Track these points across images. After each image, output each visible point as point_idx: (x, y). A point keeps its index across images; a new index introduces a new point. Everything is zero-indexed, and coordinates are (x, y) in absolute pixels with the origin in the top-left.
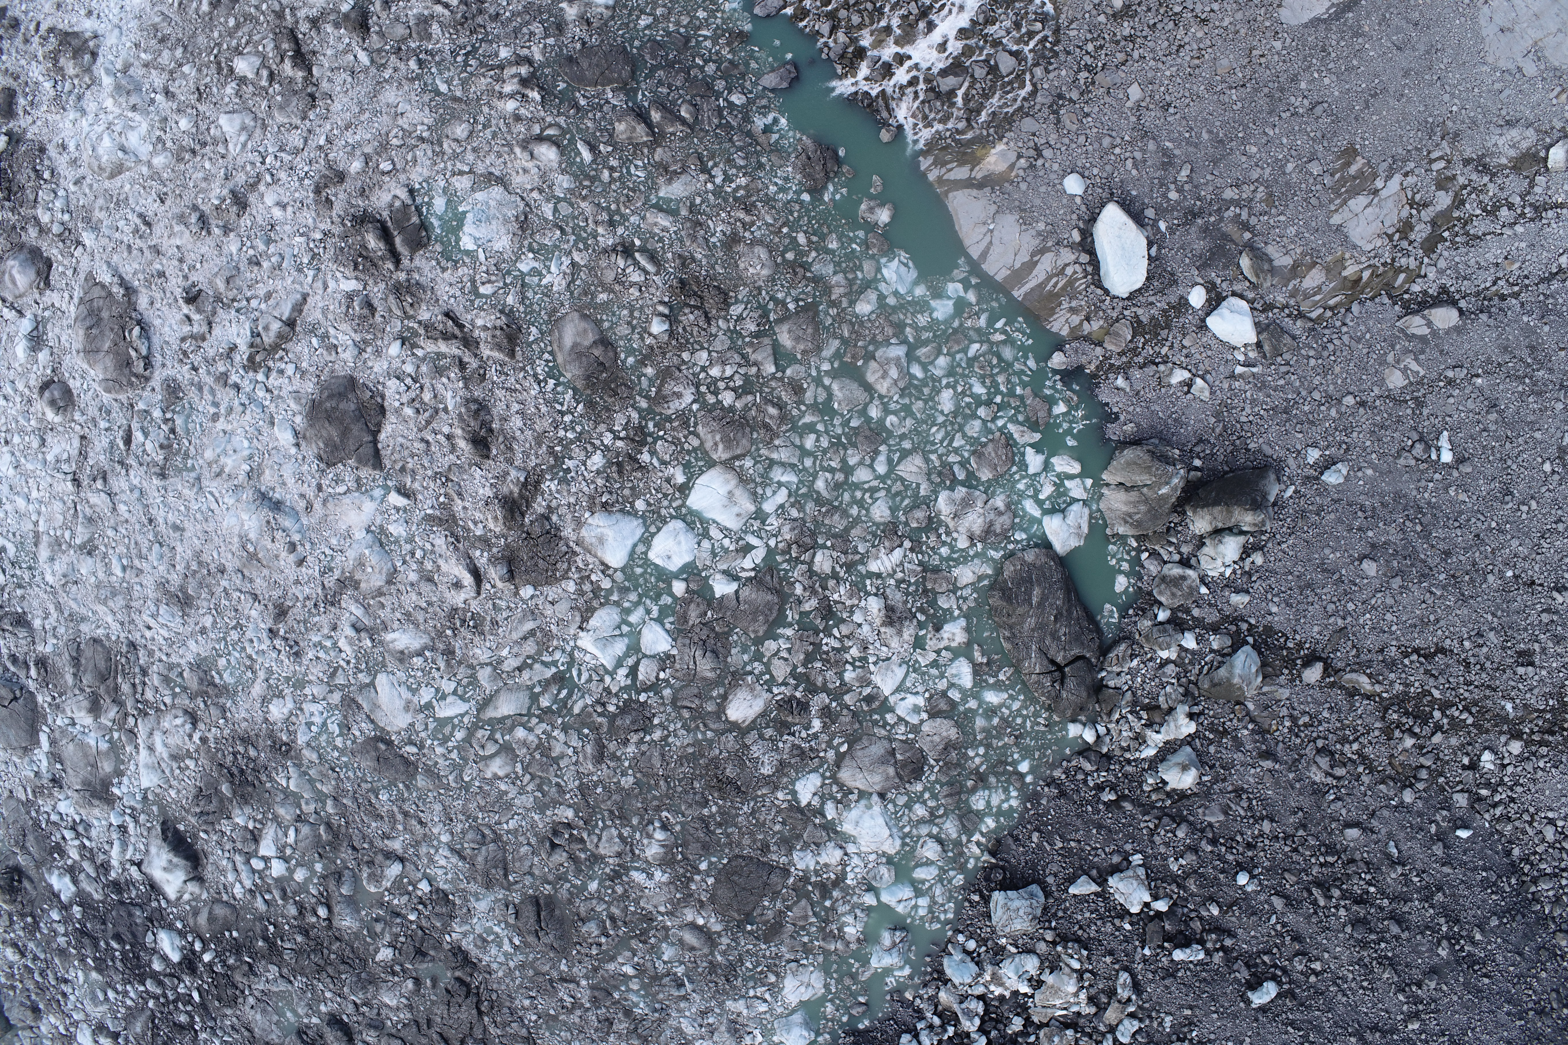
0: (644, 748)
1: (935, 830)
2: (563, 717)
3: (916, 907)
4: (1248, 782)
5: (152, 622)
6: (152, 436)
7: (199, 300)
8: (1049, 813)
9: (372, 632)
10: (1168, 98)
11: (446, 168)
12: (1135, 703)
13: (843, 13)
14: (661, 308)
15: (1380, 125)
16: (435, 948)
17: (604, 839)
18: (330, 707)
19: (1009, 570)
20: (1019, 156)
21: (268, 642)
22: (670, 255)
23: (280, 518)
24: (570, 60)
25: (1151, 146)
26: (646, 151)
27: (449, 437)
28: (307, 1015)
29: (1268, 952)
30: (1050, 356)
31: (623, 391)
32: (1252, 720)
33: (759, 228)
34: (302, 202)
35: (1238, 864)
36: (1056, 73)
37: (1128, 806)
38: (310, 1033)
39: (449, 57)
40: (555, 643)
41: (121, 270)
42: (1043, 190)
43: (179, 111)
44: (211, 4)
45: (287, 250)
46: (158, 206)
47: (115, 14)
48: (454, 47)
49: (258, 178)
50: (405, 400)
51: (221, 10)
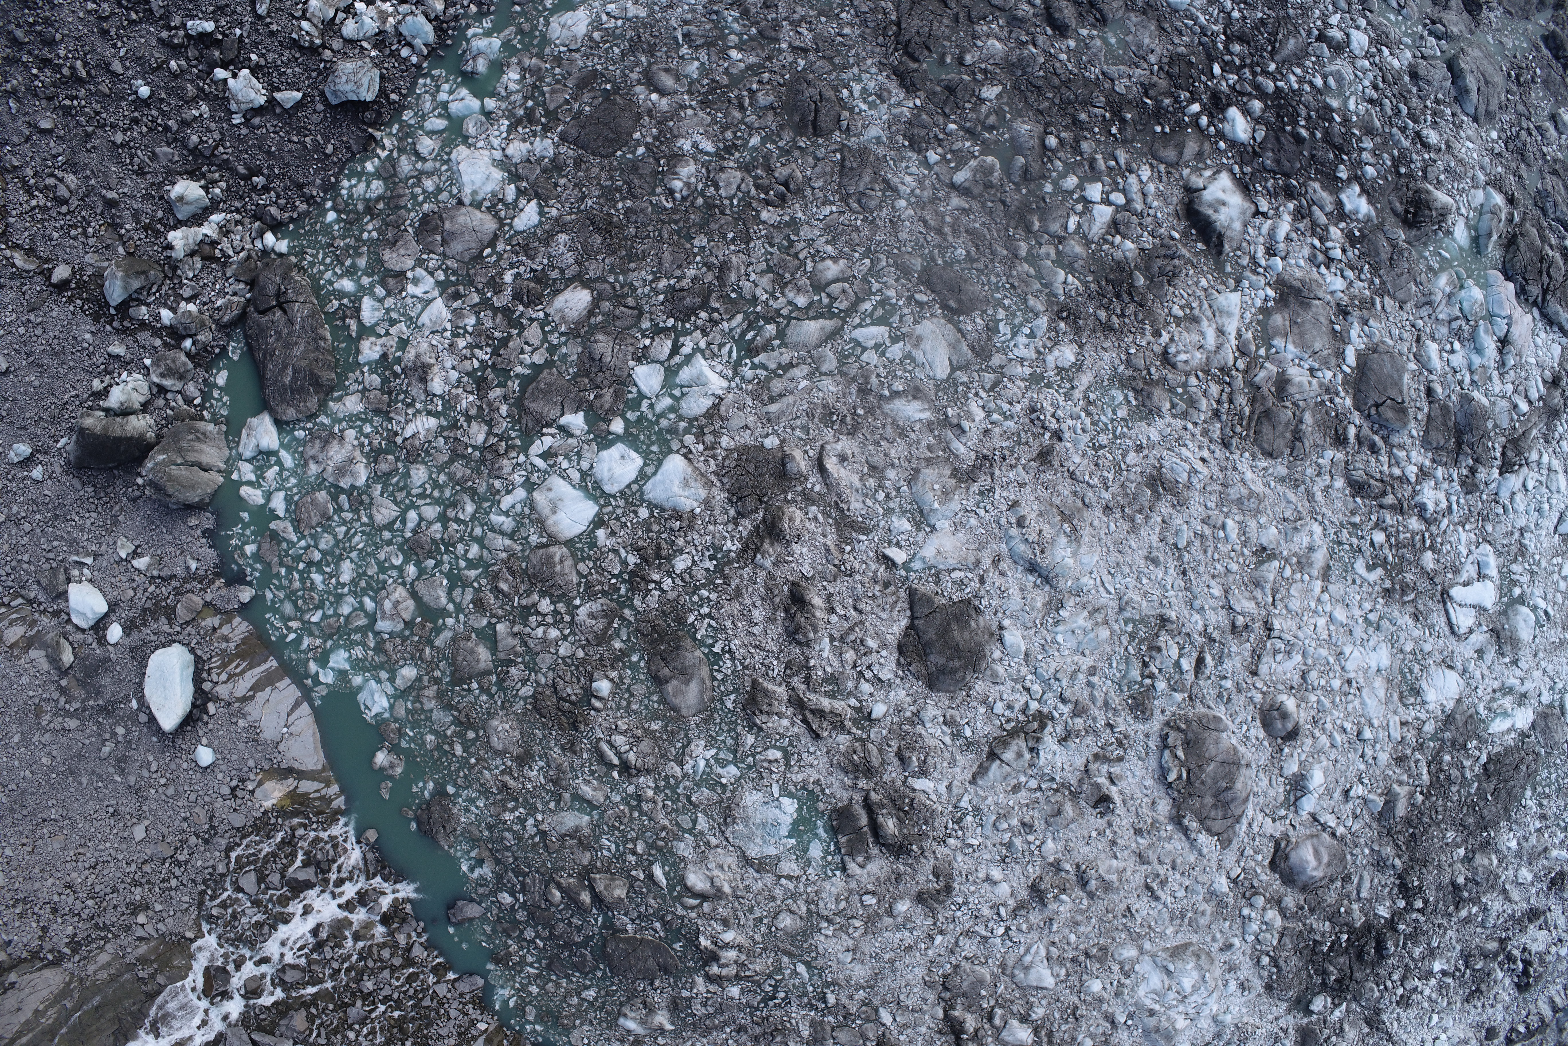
0: (678, 272)
1: (419, 165)
2: (754, 312)
3: (451, 92)
4: (132, 180)
5: (1199, 466)
6: (1169, 663)
7: (1096, 797)
8: (315, 170)
9: (946, 422)
10: (112, 821)
11: (806, 886)
12: (225, 265)
13: (397, 962)
14: (598, 704)
16: (935, 93)
17: (734, 187)
18: (1005, 350)
19: (312, 403)
20: (252, 792)
21: (1064, 427)
22: (585, 756)
23: (1029, 553)
24: (666, 970)
25: (132, 780)
26: (599, 864)
27: (832, 610)
28: (1092, 38)
29: (132, 22)
30: (253, 599)
31: (646, 628)
32: (121, 236)
33: (497, 767)
34: (968, 880)
35: (148, 106)
36: (207, 865)
37: (241, 170)
38: (1091, 19)
39: (793, 999)
40: (750, 387)
41: (1187, 845)
42: (234, 757)
43: (1101, 1001)
45: (989, 833)
46: (1135, 906)
48: (787, 1008)
49: (1015, 915)
50: (874, 656)
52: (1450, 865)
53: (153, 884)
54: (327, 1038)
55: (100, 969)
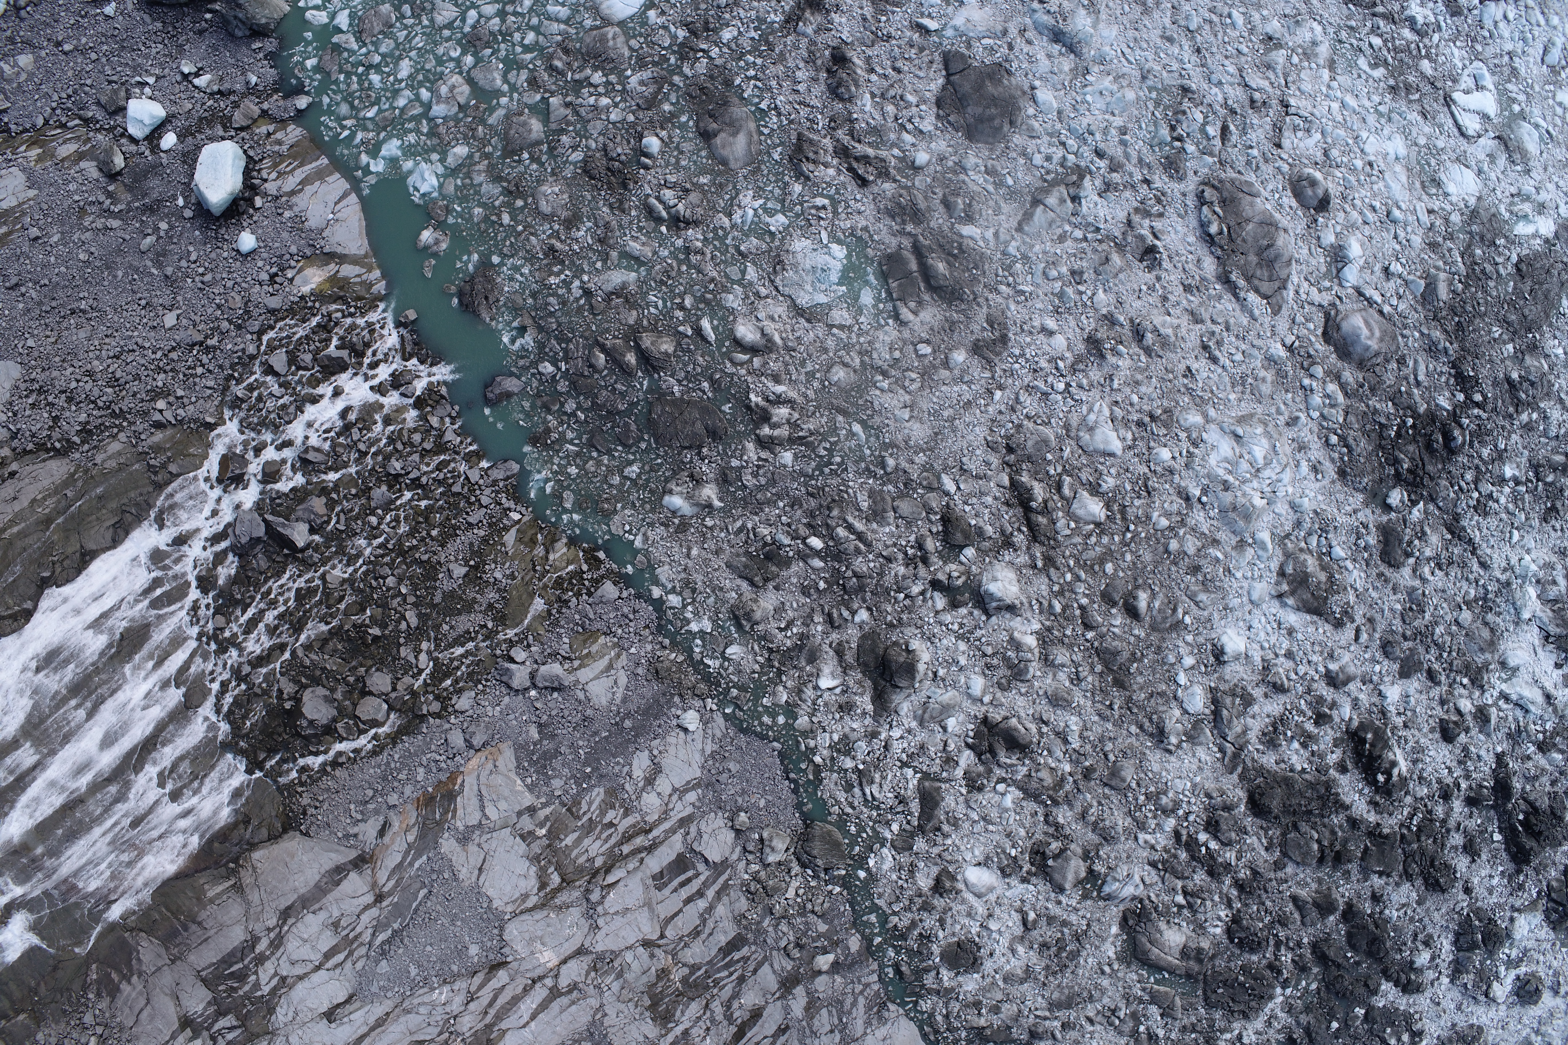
6: (1196, 127)
7: (1142, 249)
10: (142, 312)
11: (859, 335)
13: (428, 446)
20: (291, 280)
22: (633, 213)
23: (1053, 24)
24: (714, 434)
25: (170, 272)
26: (645, 322)
27: (872, 70)
30: (310, 105)
31: (695, 91)
36: (236, 349)
39: (850, 464)
41: (1237, 307)
42: (277, 245)
43: (1171, 472)
44: (1135, 598)
45: (1040, 281)
46: (1195, 366)
47: (1258, 621)
48: (844, 476)
49: (1074, 370)
50: (914, 109)
51: (1122, 587)
52: (1502, 361)
53: (177, 372)
54: (347, 526)
55: (110, 458)
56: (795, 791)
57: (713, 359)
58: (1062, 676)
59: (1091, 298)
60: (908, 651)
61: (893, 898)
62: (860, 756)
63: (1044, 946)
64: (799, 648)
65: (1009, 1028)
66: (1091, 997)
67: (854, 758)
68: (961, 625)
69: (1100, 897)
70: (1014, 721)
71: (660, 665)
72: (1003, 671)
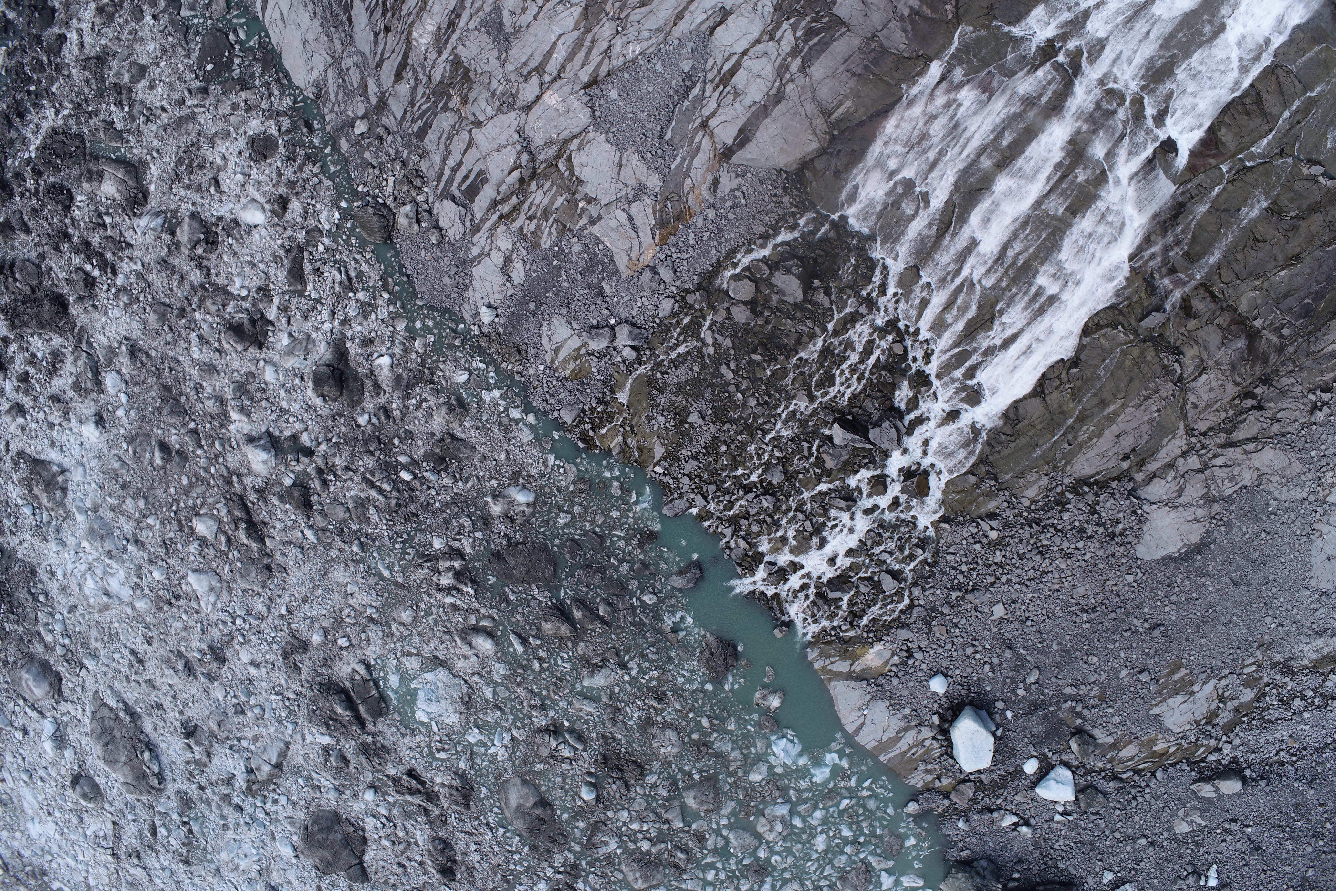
6: (174, 833)
7: (197, 735)
10: (1027, 615)
11: (396, 649)
13: (744, 522)
14: (588, 780)
15: (1206, 644)
20: (893, 654)
22: (594, 735)
24: (498, 557)
25: (1008, 653)
26: (570, 645)
27: (421, 864)
30: (906, 806)
31: (560, 839)
33: (669, 713)
34: (273, 664)
36: (932, 591)
39: (388, 543)
41: (123, 695)
42: (911, 684)
43: (150, 561)
44: (163, 459)
45: (267, 704)
46: (145, 646)
47: (76, 450)
48: (391, 533)
49: (231, 636)
50: (382, 834)
51: (173, 467)
53: (984, 566)
54: (800, 447)
55: (1035, 482)
56: (402, 266)
57: (509, 620)
58: (209, 389)
59: (227, 693)
60: (323, 396)
61: (318, 187)
62: (353, 303)
63: (201, 167)
64: (409, 387)
65: (223, 93)
66: (165, 130)
67: (357, 301)
68: (287, 421)
69: (164, 212)
70: (240, 349)
71: (518, 357)
72: (253, 387)
